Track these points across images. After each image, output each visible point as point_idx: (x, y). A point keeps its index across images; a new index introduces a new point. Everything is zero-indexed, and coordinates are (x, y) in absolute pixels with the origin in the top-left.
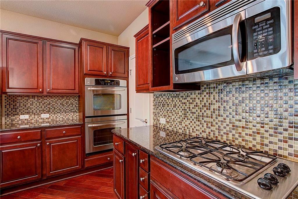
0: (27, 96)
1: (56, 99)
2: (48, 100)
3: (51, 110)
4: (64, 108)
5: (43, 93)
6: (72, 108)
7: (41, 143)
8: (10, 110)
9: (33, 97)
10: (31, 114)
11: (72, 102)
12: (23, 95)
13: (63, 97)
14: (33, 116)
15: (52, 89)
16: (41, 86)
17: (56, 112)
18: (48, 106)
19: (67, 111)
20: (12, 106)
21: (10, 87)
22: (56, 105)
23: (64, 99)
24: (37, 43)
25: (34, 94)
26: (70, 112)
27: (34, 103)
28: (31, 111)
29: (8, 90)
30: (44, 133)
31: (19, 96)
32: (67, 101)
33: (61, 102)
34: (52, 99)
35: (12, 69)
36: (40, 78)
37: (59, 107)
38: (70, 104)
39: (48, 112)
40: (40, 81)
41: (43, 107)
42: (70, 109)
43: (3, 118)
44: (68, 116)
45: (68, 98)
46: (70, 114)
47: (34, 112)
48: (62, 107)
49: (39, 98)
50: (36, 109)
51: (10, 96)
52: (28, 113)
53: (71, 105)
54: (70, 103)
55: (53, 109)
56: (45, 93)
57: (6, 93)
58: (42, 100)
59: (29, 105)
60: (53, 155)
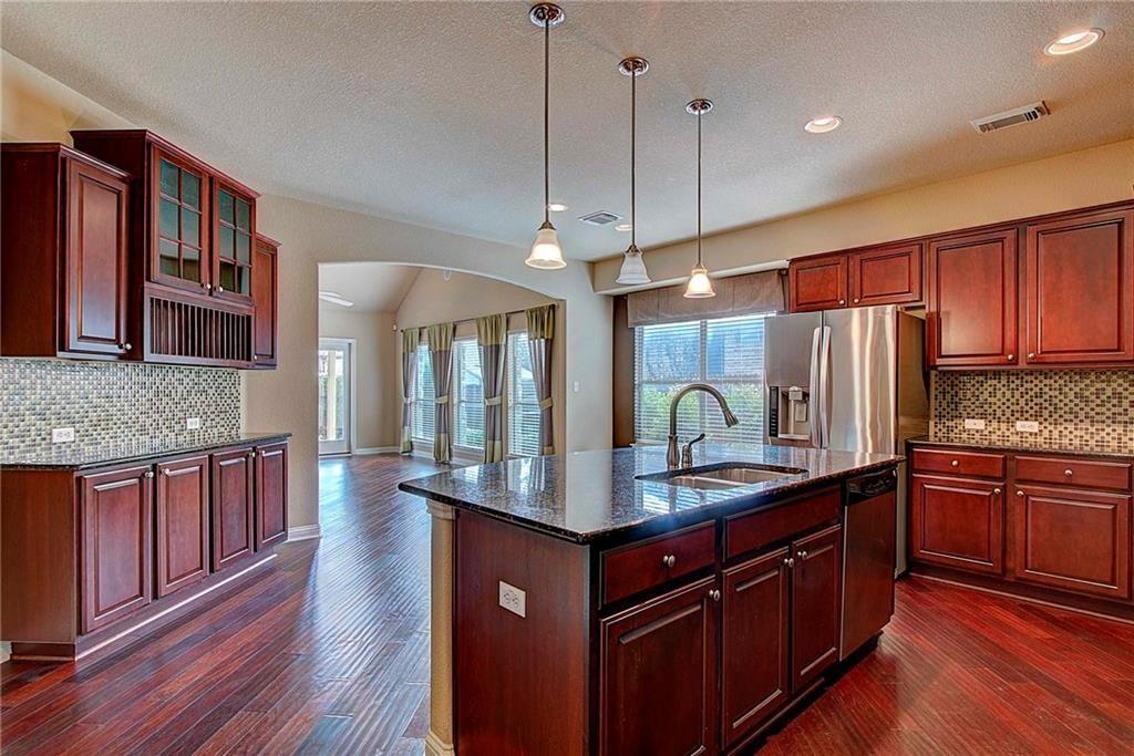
0: (981, 373)
1: (1062, 382)
2: (1034, 385)
3: (1046, 414)
4: (1087, 409)
5: (1017, 364)
6: (1116, 410)
7: (1004, 488)
8: (944, 404)
9: (997, 375)
10: (990, 418)
11: (1120, 389)
12: (973, 371)
13: (1083, 374)
14: (995, 424)
15: (1042, 353)
16: (1013, 347)
17: (1062, 420)
18: (1038, 400)
19: (1098, 418)
20: (948, 397)
21: (943, 353)
22: (1062, 397)
23: (1088, 382)
24: (1001, 240)
25: (999, 368)
26: (1109, 421)
27: (999, 393)
28: (990, 411)
29: (939, 361)
30: (1011, 464)
31: (964, 373)
32: (1099, 386)
33: (1077, 390)
34: (1047, 382)
35: (948, 313)
36: (1010, 325)
37: (1072, 405)
38: (1109, 397)
39: (1036, 417)
40: (1010, 334)
41: (1022, 402)
42: (1109, 414)
43: (932, 423)
44: (1103, 434)
45: (1103, 377)
46: (1109, 430)
47: (999, 413)
48: (1082, 405)
49: (1012, 378)
50: (1004, 407)
51: (945, 373)
52: (983, 416)
53: (1115, 401)
54: (1109, 392)
55: (1052, 408)
56: (1022, 365)
57: (935, 367)
58: (1018, 382)
59: (986, 395)
60: (1035, 527)
